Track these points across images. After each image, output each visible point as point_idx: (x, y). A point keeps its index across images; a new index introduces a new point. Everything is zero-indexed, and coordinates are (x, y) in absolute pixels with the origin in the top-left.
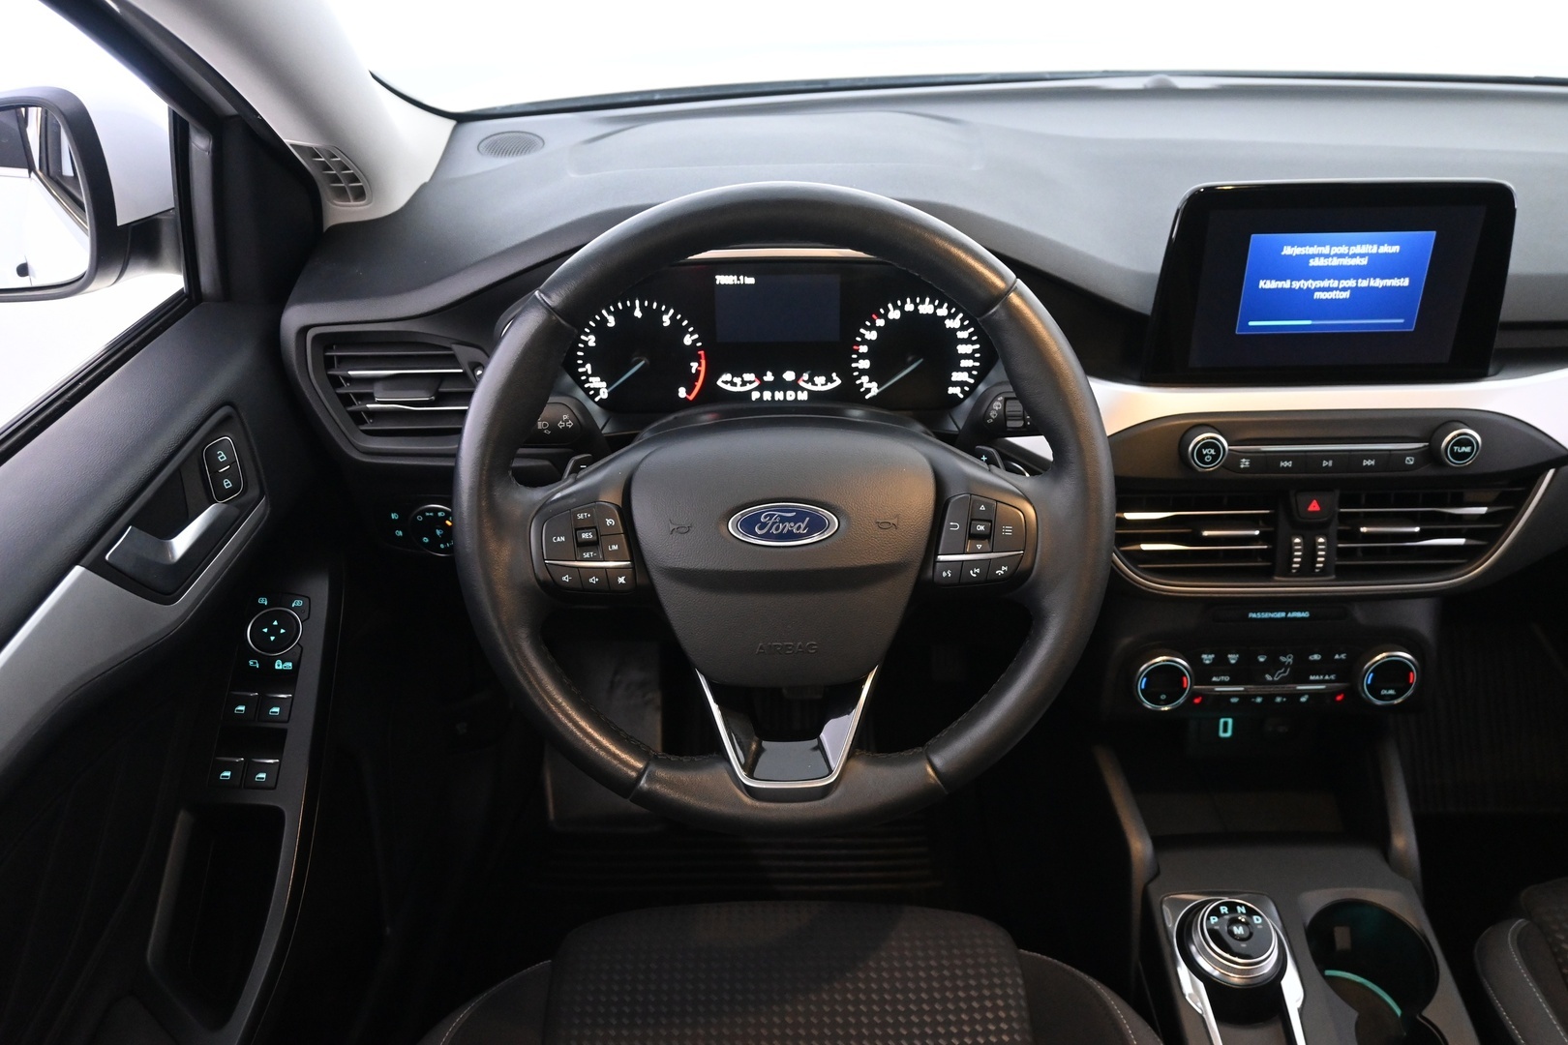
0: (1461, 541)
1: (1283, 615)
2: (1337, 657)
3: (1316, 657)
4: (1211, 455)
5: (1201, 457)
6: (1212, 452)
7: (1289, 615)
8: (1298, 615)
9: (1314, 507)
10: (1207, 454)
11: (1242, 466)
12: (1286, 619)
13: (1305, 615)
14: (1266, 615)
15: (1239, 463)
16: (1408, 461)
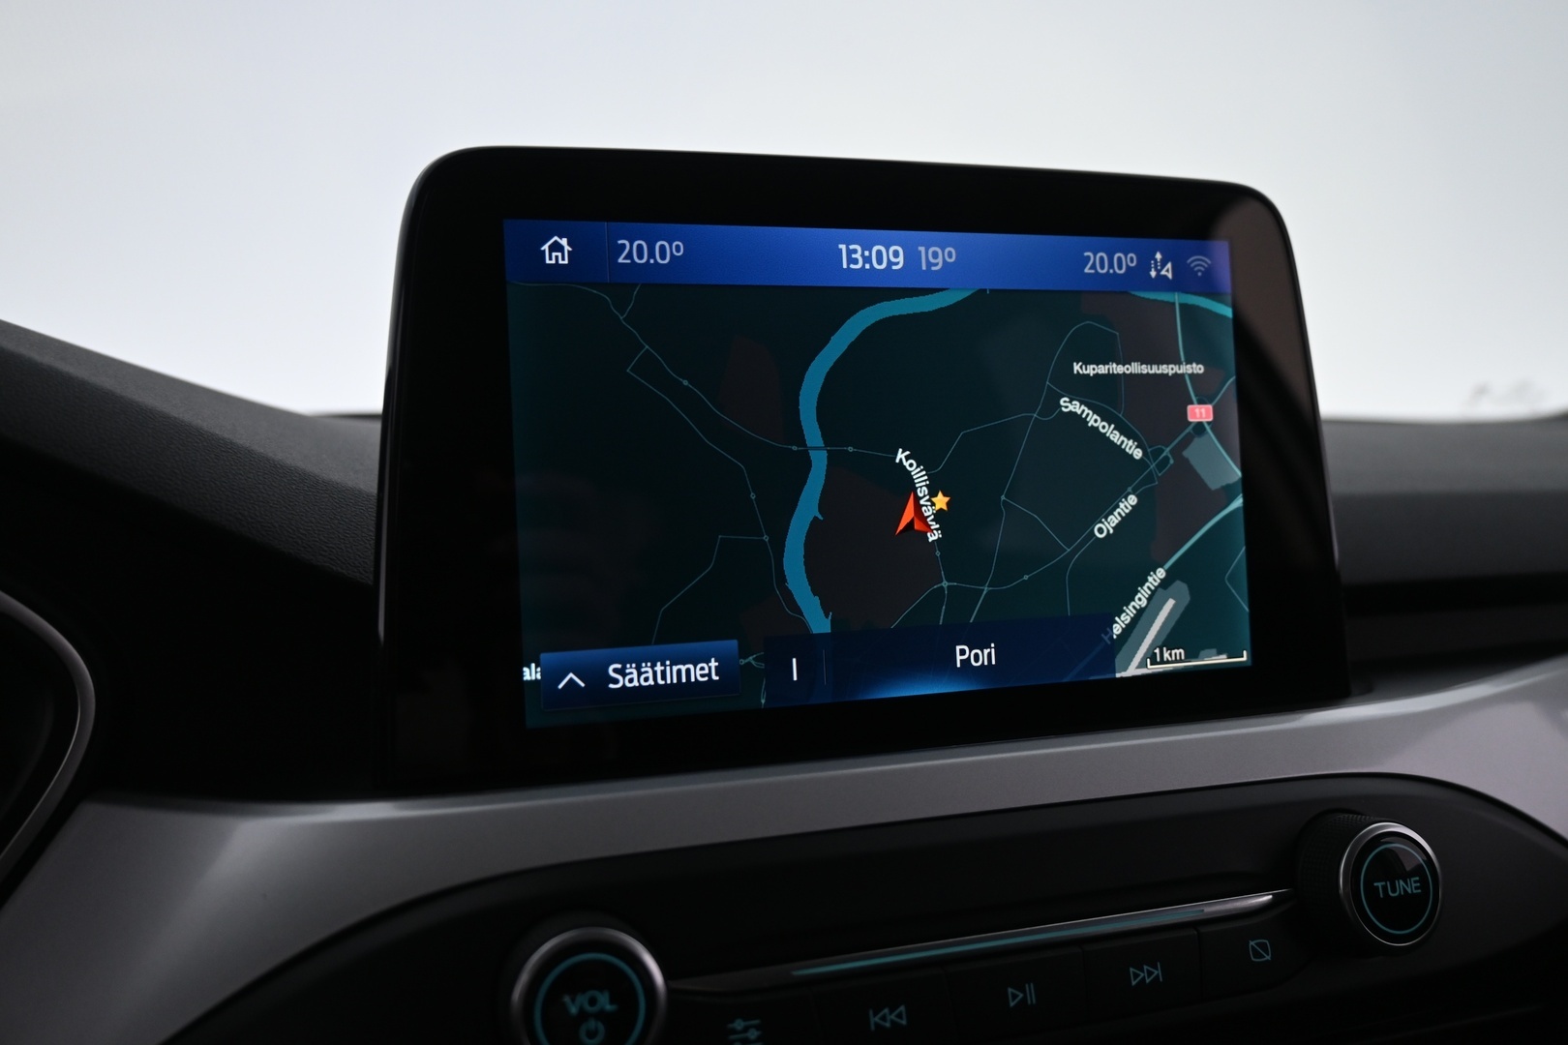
4: (601, 1015)
6: (604, 1002)
10: (583, 1016)
16: (1257, 955)
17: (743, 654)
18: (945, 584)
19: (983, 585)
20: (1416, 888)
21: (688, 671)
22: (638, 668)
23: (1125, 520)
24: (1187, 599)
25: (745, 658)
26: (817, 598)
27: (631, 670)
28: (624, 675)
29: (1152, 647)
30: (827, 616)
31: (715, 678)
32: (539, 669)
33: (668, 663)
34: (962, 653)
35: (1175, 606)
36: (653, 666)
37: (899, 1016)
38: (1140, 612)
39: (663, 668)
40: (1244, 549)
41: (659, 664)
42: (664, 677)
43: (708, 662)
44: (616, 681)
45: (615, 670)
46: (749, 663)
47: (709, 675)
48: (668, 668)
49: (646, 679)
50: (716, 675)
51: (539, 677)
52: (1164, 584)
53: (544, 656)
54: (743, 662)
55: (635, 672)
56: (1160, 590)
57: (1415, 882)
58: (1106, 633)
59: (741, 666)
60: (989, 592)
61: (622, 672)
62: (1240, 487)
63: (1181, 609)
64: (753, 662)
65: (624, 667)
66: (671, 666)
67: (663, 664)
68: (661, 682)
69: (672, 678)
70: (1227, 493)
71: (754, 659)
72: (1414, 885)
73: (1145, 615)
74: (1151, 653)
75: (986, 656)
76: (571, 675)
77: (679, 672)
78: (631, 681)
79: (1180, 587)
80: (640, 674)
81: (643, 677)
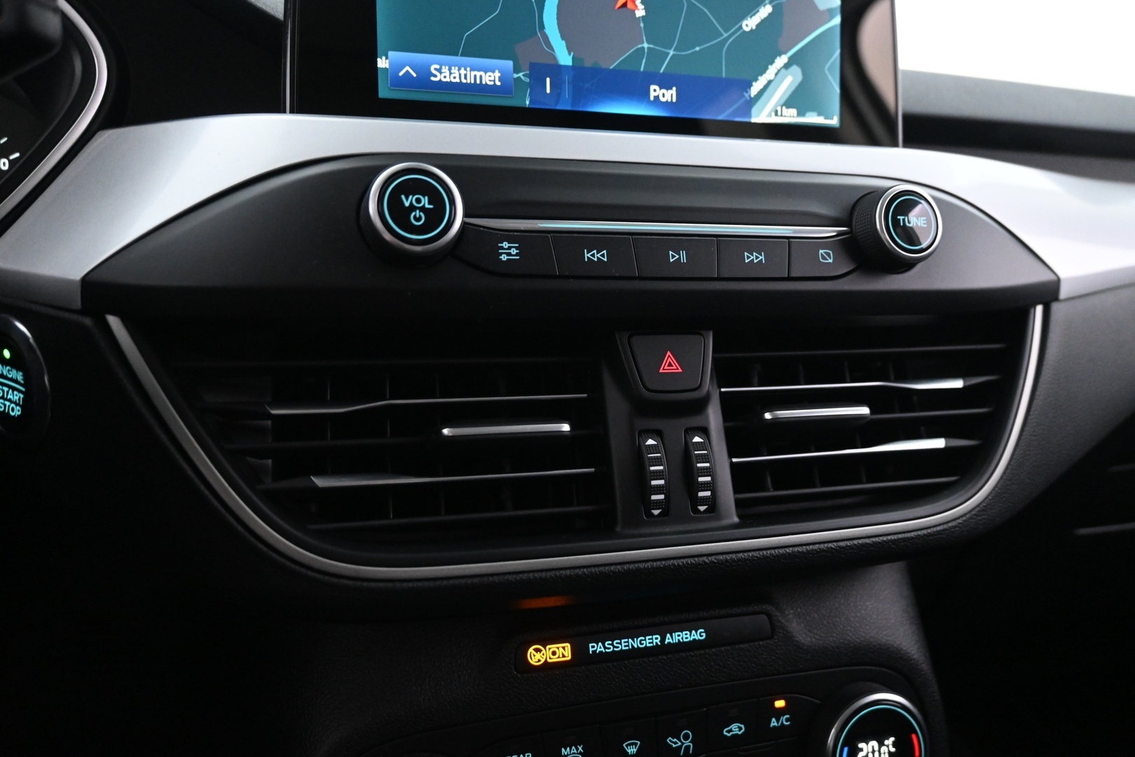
0: (939, 443)
1: (656, 639)
2: (774, 723)
3: (736, 729)
4: (423, 209)
5: (400, 214)
6: (425, 201)
7: (668, 639)
8: (685, 636)
9: (670, 365)
10: (412, 208)
11: (504, 258)
12: (663, 649)
13: (698, 635)
14: (623, 645)
15: (496, 252)
16: (824, 258)
17: (516, 70)
18: (646, 45)
19: (670, 48)
20: (924, 224)
21: (481, 77)
22: (450, 69)
23: (763, 22)
24: (800, 78)
25: (517, 73)
26: (564, 42)
27: (445, 69)
28: (441, 73)
29: (776, 105)
30: (570, 54)
31: (498, 83)
32: (387, 61)
33: (468, 69)
34: (655, 91)
35: (792, 82)
36: (459, 70)
37: (603, 255)
38: (770, 82)
39: (465, 72)
40: (838, 52)
41: (463, 69)
42: (466, 78)
43: (494, 72)
44: (435, 76)
45: (435, 69)
46: (519, 78)
47: (494, 81)
48: (468, 73)
49: (455, 78)
50: (499, 81)
51: (387, 67)
52: (787, 66)
53: (391, 53)
54: (516, 76)
55: (448, 72)
56: (783, 70)
57: (924, 220)
58: (747, 92)
59: (514, 79)
60: (673, 55)
61: (439, 71)
62: (838, 11)
63: (796, 84)
64: (522, 77)
65: (441, 68)
66: (470, 71)
67: (465, 69)
68: (464, 81)
69: (470, 80)
70: (830, 13)
71: (523, 75)
72: (923, 222)
73: (772, 85)
74: (774, 110)
75: (669, 95)
76: (407, 68)
77: (475, 76)
78: (445, 77)
79: (796, 71)
80: (450, 74)
81: (452, 76)
